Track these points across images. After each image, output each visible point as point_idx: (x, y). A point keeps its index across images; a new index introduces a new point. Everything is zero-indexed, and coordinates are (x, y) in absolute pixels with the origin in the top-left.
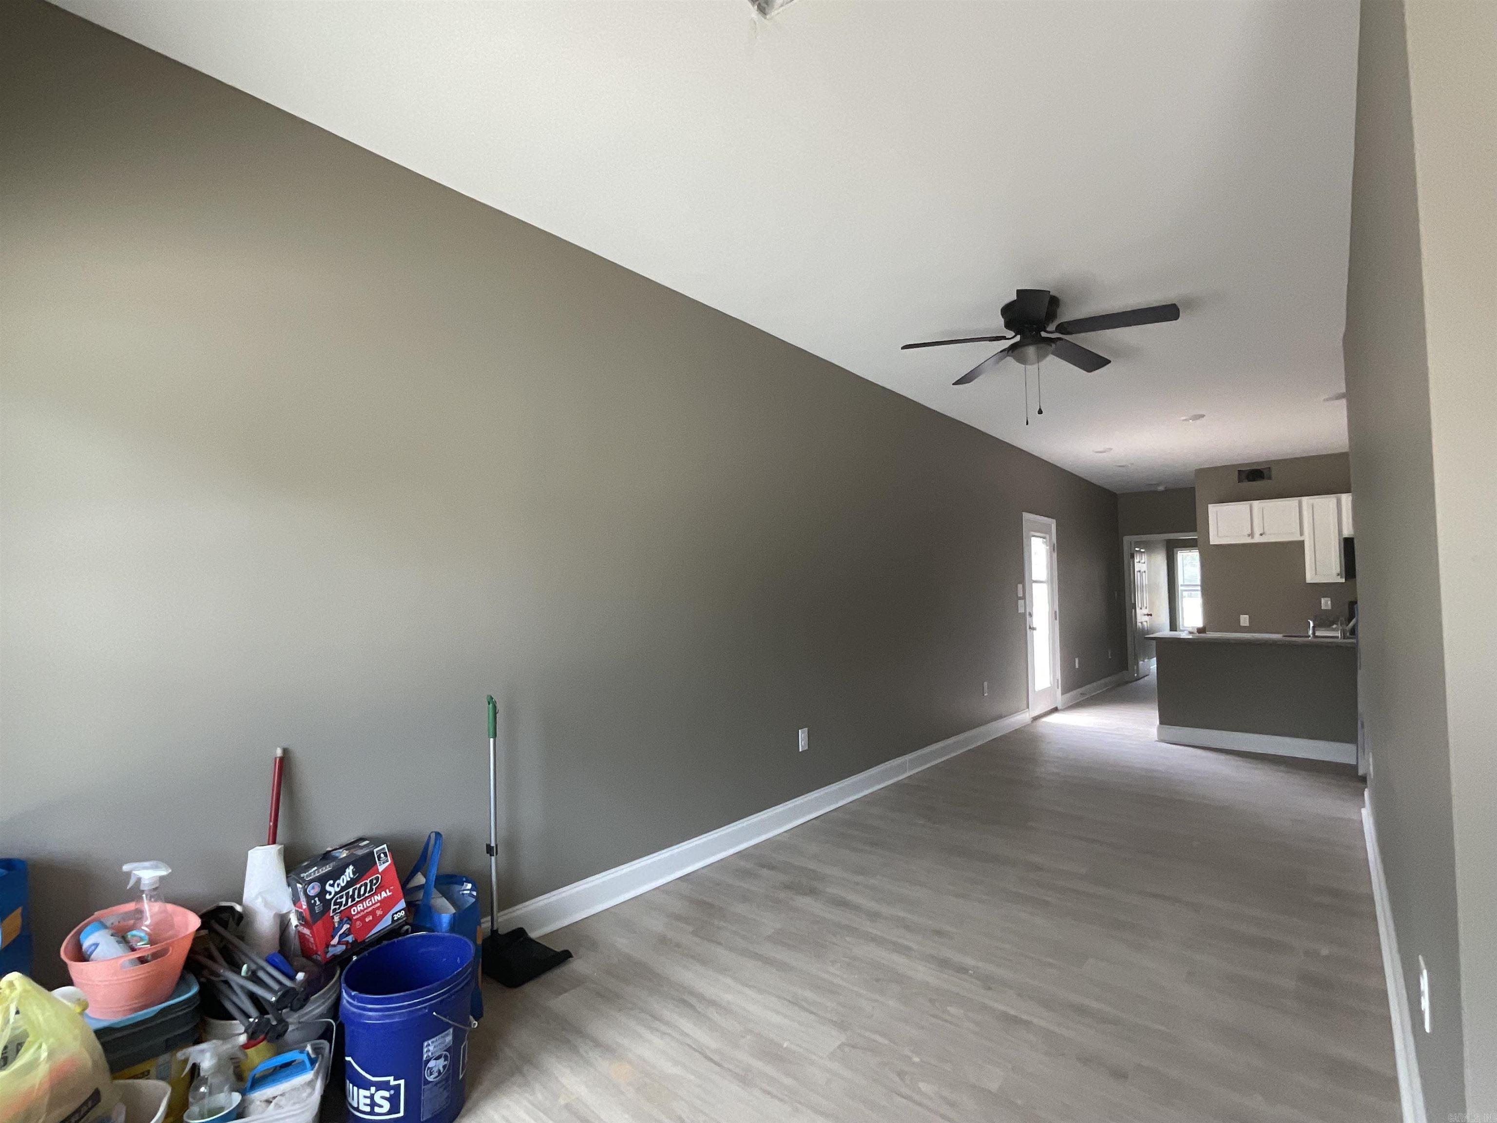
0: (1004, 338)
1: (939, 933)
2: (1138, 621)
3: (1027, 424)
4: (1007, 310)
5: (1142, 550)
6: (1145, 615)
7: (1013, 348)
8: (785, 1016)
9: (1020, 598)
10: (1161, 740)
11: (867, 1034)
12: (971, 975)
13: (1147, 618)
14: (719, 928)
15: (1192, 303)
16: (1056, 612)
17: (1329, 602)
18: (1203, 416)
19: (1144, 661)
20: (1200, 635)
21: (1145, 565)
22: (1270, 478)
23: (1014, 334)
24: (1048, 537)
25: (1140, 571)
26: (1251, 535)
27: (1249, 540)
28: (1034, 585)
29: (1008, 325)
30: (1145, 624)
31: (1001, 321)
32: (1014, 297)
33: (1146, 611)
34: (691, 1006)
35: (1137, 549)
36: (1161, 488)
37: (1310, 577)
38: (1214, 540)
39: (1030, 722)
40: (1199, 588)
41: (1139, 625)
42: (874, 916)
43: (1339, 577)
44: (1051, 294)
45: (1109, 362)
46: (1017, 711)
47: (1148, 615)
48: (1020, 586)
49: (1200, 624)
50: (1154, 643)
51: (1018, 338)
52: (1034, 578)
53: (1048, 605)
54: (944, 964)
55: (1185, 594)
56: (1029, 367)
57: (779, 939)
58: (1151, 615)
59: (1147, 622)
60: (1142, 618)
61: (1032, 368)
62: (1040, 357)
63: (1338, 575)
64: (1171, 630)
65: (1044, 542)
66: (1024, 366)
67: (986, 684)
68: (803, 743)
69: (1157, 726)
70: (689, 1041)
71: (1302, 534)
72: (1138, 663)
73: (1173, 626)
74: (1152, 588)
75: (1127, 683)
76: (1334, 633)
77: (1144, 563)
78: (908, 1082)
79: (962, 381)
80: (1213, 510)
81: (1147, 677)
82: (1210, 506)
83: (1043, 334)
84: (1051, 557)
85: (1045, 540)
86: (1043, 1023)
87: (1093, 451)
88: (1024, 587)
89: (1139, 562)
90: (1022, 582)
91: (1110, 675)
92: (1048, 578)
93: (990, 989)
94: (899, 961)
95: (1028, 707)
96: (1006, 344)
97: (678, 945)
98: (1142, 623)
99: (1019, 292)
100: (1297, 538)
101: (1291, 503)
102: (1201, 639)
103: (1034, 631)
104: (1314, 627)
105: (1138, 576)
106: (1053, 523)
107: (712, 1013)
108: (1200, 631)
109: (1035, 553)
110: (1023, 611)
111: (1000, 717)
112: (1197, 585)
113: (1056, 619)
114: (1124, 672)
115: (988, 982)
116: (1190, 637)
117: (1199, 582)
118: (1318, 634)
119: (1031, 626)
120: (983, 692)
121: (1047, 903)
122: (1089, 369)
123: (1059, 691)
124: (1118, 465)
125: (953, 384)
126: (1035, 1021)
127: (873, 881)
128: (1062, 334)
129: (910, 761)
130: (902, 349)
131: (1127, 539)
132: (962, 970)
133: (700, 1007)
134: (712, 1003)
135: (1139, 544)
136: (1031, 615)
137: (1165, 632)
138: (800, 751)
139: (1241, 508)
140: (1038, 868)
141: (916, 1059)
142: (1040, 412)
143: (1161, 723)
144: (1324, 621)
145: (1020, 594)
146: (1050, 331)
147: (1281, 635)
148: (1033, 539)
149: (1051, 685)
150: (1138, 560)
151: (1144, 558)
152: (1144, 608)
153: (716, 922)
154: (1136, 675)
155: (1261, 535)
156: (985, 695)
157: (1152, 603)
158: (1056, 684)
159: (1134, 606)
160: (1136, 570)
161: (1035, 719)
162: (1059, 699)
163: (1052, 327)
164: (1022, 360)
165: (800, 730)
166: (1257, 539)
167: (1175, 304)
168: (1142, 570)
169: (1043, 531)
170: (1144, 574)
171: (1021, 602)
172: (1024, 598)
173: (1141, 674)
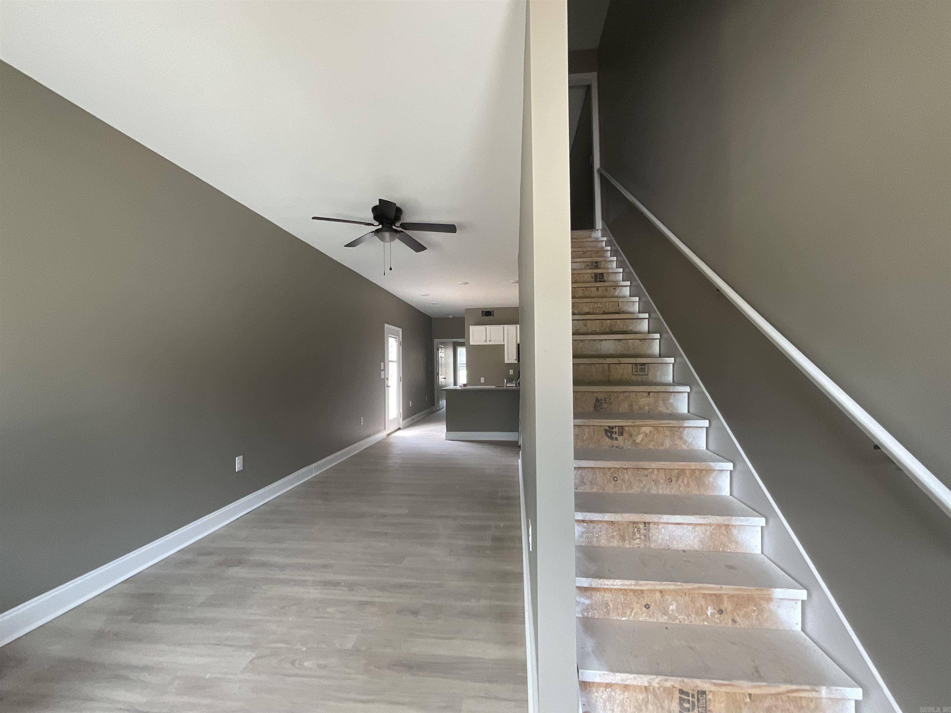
0: (372, 225)
1: (324, 566)
2: (440, 381)
3: (384, 275)
4: (375, 209)
5: (443, 347)
6: (443, 378)
7: (377, 232)
8: (210, 656)
9: (382, 370)
10: (447, 440)
11: (272, 645)
12: (342, 586)
13: (444, 380)
14: (157, 610)
15: (462, 227)
16: (401, 377)
17: (512, 372)
18: (468, 283)
19: (442, 401)
20: (464, 387)
21: (443, 354)
22: (493, 315)
23: (378, 224)
24: (397, 337)
25: (441, 357)
26: (486, 341)
27: (485, 344)
28: (390, 363)
29: (375, 218)
30: (443, 383)
31: (371, 215)
32: (377, 203)
33: (443, 377)
34: (127, 678)
35: (440, 346)
36: (451, 317)
37: (506, 361)
38: (472, 343)
39: (386, 437)
40: (465, 365)
41: (440, 383)
42: (282, 567)
43: (516, 360)
44: (397, 205)
45: (426, 248)
46: (379, 431)
47: (444, 378)
48: (382, 364)
49: (465, 382)
50: (445, 392)
51: (380, 226)
52: (390, 359)
53: (397, 373)
54: (326, 584)
55: (460, 368)
56: (386, 244)
57: (211, 603)
58: (445, 378)
59: (443, 382)
60: (441, 380)
61: (387, 244)
62: (392, 240)
63: (515, 360)
64: (454, 386)
65: (395, 341)
66: (383, 243)
67: (362, 418)
68: (238, 466)
69: (445, 433)
70: (119, 706)
71: (504, 341)
72: (439, 402)
73: (455, 384)
74: (446, 365)
75: (435, 412)
76: (512, 385)
77: (443, 353)
78: (297, 666)
79: (351, 245)
80: (472, 328)
81: (443, 409)
82: (470, 326)
83: (394, 227)
84: (399, 348)
85: (396, 339)
86: (381, 600)
87: (420, 294)
88: (384, 364)
89: (441, 352)
90: (384, 361)
91: (425, 409)
92: (397, 360)
93: (352, 590)
94: (298, 591)
95: (385, 429)
96: (374, 228)
97: (116, 635)
98: (441, 382)
99: (380, 200)
100: (503, 343)
101: (500, 327)
102: (464, 389)
103: (389, 388)
104: (506, 382)
105: (440, 359)
106: (400, 330)
107: (145, 676)
108: (465, 385)
109: (391, 346)
110: (384, 377)
111: (369, 436)
112: (464, 364)
113: (401, 381)
114: (434, 407)
115: (351, 587)
116: (460, 388)
117: (465, 363)
118: (508, 385)
119: (388, 385)
120: (361, 423)
121: (386, 534)
122: (417, 251)
123: (401, 419)
124: (432, 303)
125: (345, 246)
126: (377, 600)
127: (284, 546)
128: (403, 229)
129: (315, 467)
130: (312, 219)
131: (436, 341)
132: (336, 584)
133: (132, 675)
134: (145, 668)
135: (442, 343)
136: (387, 379)
137: (452, 387)
138: (237, 471)
139: (482, 328)
140: (384, 516)
141: (304, 649)
142: (391, 269)
143: (447, 431)
144: (510, 380)
145: (382, 368)
146: (397, 227)
147: (495, 386)
148: (390, 338)
149: (398, 416)
150: (440, 351)
151: (443, 350)
152: (442, 375)
153: (155, 606)
154: (438, 408)
155: (489, 341)
156: (362, 424)
157: (446, 373)
158: (400, 415)
159: (438, 374)
160: (440, 356)
161: (388, 435)
162: (401, 423)
163: (398, 224)
164: (382, 239)
165: (237, 458)
166: (488, 343)
167: (454, 225)
168: (442, 356)
169: (395, 335)
170: (443, 358)
171: (382, 372)
172: (384, 370)
173: (440, 408)
